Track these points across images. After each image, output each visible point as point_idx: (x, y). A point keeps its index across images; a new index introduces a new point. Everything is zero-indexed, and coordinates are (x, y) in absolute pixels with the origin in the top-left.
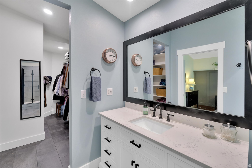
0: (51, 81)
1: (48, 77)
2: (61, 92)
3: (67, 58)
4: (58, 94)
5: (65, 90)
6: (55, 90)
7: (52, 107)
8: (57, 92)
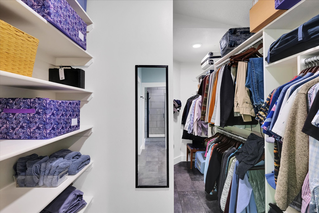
0: (180, 109)
1: (176, 102)
2: (197, 129)
3: (208, 63)
4: (192, 132)
5: (203, 125)
6: (187, 124)
7: (181, 149)
8: (190, 128)
